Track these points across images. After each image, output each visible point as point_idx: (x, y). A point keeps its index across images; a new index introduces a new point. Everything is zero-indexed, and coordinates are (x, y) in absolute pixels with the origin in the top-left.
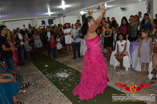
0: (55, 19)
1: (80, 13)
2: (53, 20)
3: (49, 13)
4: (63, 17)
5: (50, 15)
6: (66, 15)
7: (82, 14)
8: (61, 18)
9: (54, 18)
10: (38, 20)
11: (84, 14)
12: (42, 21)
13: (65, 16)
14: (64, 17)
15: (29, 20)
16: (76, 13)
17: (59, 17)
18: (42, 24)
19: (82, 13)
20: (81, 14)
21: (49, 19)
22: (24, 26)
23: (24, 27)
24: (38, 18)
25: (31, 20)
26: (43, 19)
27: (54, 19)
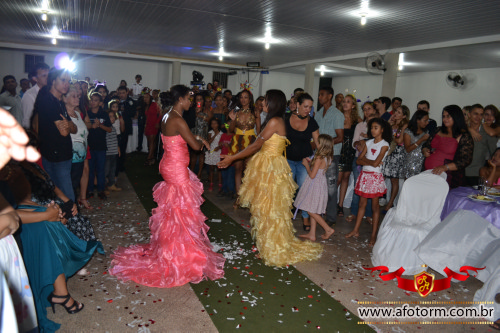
0: (235, 73)
1: (317, 70)
2: (230, 77)
3: (221, 53)
4: (259, 74)
5: (221, 59)
6: (271, 68)
7: (322, 74)
8: (255, 77)
9: (233, 72)
10: (183, 67)
11: (326, 74)
12: (194, 72)
13: (267, 72)
14: (262, 72)
15: (156, 64)
16: (304, 69)
17: (249, 71)
18: (192, 83)
19: (323, 70)
20: (318, 74)
21: (217, 70)
22: (139, 78)
23: (138, 82)
24: (183, 64)
25: (162, 65)
26: (197, 69)
27: (231, 74)
